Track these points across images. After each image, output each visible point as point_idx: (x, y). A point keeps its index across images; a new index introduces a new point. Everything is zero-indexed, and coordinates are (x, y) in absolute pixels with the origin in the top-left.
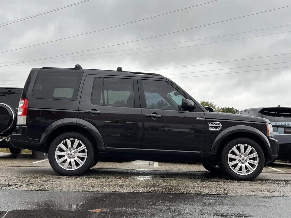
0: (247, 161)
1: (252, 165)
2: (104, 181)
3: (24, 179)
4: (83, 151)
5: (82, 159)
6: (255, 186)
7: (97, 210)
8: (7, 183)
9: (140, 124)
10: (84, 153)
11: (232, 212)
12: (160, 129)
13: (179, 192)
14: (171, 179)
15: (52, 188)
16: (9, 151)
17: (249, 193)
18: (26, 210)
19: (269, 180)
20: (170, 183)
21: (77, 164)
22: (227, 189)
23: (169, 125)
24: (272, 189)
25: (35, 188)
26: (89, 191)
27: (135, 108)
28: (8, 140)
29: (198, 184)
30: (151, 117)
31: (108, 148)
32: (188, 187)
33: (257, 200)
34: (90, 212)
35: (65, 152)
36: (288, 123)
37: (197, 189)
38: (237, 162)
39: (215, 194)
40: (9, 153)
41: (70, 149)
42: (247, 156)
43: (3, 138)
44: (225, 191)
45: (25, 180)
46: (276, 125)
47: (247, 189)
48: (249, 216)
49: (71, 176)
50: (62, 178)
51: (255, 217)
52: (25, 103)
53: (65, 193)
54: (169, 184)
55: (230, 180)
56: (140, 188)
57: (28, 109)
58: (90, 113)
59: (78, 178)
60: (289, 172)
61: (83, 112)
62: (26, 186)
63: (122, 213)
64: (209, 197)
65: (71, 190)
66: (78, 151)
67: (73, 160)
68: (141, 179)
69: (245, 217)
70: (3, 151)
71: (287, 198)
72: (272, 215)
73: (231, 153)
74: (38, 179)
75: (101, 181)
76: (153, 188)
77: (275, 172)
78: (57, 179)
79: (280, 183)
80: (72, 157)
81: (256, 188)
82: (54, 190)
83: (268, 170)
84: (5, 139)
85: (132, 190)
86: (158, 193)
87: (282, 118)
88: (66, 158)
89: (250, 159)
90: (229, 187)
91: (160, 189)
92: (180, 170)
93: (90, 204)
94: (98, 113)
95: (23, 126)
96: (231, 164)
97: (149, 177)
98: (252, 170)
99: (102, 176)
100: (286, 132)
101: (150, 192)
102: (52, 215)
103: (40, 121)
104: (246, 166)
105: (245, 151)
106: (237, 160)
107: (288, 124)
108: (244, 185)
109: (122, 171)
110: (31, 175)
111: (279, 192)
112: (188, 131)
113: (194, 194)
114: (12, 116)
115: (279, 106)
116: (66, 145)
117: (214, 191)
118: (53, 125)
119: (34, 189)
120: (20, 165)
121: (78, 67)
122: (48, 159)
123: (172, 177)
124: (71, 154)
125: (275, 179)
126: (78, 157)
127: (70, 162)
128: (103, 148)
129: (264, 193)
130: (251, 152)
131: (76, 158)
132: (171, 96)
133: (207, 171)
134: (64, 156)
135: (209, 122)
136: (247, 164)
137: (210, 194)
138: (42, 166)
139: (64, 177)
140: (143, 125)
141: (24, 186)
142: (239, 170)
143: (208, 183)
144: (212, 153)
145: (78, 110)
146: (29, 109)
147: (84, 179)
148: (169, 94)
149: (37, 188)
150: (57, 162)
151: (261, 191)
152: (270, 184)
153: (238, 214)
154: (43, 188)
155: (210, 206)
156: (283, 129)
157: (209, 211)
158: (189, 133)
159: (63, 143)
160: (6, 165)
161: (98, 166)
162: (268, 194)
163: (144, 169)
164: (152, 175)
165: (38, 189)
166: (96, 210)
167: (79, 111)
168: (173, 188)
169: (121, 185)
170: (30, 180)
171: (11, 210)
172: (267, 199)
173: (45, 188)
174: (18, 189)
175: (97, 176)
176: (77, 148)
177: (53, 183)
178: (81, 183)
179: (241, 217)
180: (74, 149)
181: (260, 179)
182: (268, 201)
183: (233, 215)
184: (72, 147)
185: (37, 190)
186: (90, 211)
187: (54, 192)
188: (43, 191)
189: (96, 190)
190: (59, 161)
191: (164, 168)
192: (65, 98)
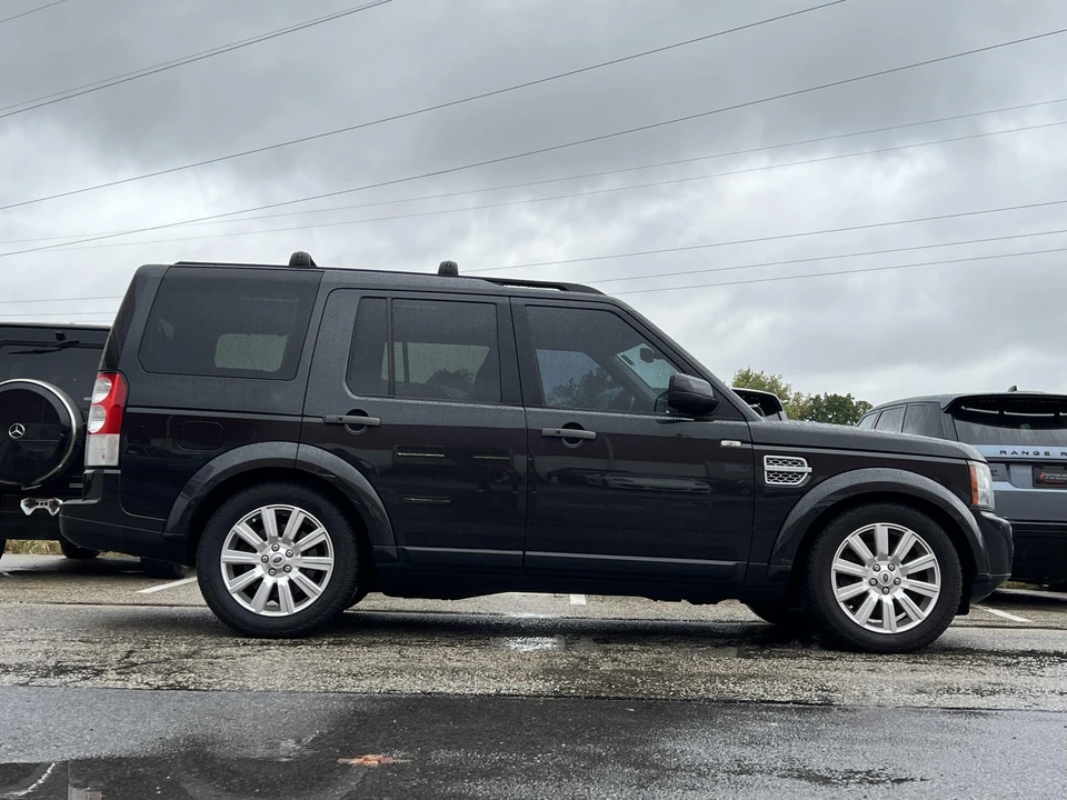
0: (902, 585)
1: (919, 599)
2: (392, 654)
3: (112, 648)
4: (320, 550)
5: (317, 576)
6: (930, 673)
7: (369, 756)
8: (51, 663)
9: (520, 463)
10: (324, 556)
11: (847, 766)
12: (592, 480)
13: (661, 694)
14: (632, 650)
15: (210, 681)
16: (59, 548)
17: (907, 699)
18: (119, 758)
19: (978, 651)
20: (629, 664)
21: (299, 596)
22: (830, 684)
23: (622, 465)
24: (989, 684)
25: (151, 680)
26: (341, 689)
27: (504, 407)
28: (54, 510)
29: (728, 667)
30: (560, 438)
31: (408, 548)
32: (692, 676)
33: (936, 722)
34: (345, 764)
35: (255, 551)
36: (1047, 449)
37: (723, 683)
38: (863, 586)
39: (788, 702)
40: (57, 558)
41: (274, 540)
42: (901, 566)
43: (37, 504)
44: (823, 690)
45: (116, 652)
46: (1003, 455)
47: (898, 683)
48: (906, 780)
49: (276, 638)
50: (245, 644)
51: (929, 782)
52: (114, 391)
53: (255, 698)
54: (622, 666)
55: (842, 651)
56: (520, 680)
57: (125, 409)
58: (343, 424)
59: (302, 644)
60: (1048, 625)
61: (320, 420)
62: (118, 674)
63: (458, 769)
64: (765, 713)
65: (279, 685)
66: (302, 549)
67: (283, 581)
68: (526, 648)
69: (893, 782)
70: (39, 550)
71: (1041, 714)
72: (989, 776)
73: (842, 557)
74: (159, 648)
75: (383, 654)
76: (567, 679)
77: (1001, 624)
78: (228, 649)
79: (1018, 663)
80: (280, 571)
81: (933, 680)
82: (218, 687)
83: (976, 618)
84: (44, 506)
85: (491, 687)
86: (586, 698)
87: (1025, 432)
88: (258, 572)
89: (909, 577)
90: (837, 678)
91: (592, 682)
92: (663, 616)
93: (345, 738)
94: (371, 426)
95: (106, 471)
96: (843, 594)
97: (552, 640)
98: (919, 615)
99: (388, 638)
100: (1038, 483)
101: (558, 696)
102: (212, 776)
103: (168, 452)
104: (895, 601)
105: (891, 550)
106: (865, 580)
107: (1047, 454)
108: (891, 668)
109: (457, 621)
110: (135, 635)
111: (1012, 695)
112: (690, 485)
113: (711, 701)
114: (71, 428)
115: (1015, 389)
116: (258, 526)
117: (782, 692)
118: (212, 469)
119: (147, 684)
120: (97, 597)
121: (301, 261)
122: (196, 579)
123: (634, 643)
124: (277, 561)
125: (999, 646)
126: (302, 570)
127: (275, 586)
128: (391, 550)
129: (961, 696)
130: (915, 553)
131: (295, 574)
132: (632, 363)
133: (758, 618)
134: (253, 566)
135: (766, 457)
136: (900, 595)
137: (769, 702)
138: (173, 602)
139: (252, 641)
140: (531, 464)
141: (112, 675)
142: (871, 617)
143: (763, 664)
144: (774, 568)
145: (302, 416)
146: (129, 410)
147: (324, 647)
148: (623, 356)
149: (158, 681)
150: (229, 588)
151: (949, 691)
152: (980, 665)
153: (868, 773)
154: (180, 679)
155: (769, 744)
156: (1028, 471)
157: (764, 762)
158: (694, 492)
159: (249, 522)
160: (49, 600)
161: (372, 603)
162: (974, 701)
163: (536, 612)
164: (565, 635)
165: (160, 683)
166: (366, 759)
167: (305, 419)
168: (639, 681)
169: (455, 671)
170: (131, 652)
171: (67, 756)
172: (973, 720)
173: (187, 682)
174: (89, 683)
175: (371, 639)
176: (296, 539)
177: (213, 661)
178: (313, 664)
179: (878, 782)
180: (286, 541)
181: (945, 650)
182: (975, 726)
183: (850, 777)
184: (281, 534)
185: (158, 688)
186: (346, 760)
187: (216, 694)
188: (179, 692)
189: (364, 685)
190: (233, 585)
191: (605, 610)
192: (256, 371)
